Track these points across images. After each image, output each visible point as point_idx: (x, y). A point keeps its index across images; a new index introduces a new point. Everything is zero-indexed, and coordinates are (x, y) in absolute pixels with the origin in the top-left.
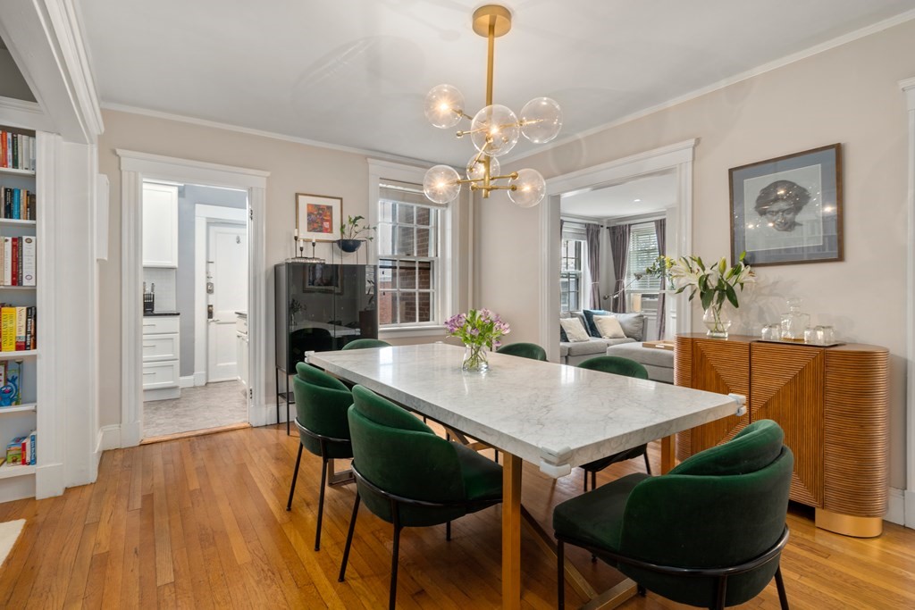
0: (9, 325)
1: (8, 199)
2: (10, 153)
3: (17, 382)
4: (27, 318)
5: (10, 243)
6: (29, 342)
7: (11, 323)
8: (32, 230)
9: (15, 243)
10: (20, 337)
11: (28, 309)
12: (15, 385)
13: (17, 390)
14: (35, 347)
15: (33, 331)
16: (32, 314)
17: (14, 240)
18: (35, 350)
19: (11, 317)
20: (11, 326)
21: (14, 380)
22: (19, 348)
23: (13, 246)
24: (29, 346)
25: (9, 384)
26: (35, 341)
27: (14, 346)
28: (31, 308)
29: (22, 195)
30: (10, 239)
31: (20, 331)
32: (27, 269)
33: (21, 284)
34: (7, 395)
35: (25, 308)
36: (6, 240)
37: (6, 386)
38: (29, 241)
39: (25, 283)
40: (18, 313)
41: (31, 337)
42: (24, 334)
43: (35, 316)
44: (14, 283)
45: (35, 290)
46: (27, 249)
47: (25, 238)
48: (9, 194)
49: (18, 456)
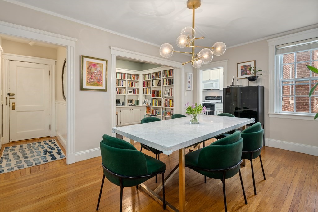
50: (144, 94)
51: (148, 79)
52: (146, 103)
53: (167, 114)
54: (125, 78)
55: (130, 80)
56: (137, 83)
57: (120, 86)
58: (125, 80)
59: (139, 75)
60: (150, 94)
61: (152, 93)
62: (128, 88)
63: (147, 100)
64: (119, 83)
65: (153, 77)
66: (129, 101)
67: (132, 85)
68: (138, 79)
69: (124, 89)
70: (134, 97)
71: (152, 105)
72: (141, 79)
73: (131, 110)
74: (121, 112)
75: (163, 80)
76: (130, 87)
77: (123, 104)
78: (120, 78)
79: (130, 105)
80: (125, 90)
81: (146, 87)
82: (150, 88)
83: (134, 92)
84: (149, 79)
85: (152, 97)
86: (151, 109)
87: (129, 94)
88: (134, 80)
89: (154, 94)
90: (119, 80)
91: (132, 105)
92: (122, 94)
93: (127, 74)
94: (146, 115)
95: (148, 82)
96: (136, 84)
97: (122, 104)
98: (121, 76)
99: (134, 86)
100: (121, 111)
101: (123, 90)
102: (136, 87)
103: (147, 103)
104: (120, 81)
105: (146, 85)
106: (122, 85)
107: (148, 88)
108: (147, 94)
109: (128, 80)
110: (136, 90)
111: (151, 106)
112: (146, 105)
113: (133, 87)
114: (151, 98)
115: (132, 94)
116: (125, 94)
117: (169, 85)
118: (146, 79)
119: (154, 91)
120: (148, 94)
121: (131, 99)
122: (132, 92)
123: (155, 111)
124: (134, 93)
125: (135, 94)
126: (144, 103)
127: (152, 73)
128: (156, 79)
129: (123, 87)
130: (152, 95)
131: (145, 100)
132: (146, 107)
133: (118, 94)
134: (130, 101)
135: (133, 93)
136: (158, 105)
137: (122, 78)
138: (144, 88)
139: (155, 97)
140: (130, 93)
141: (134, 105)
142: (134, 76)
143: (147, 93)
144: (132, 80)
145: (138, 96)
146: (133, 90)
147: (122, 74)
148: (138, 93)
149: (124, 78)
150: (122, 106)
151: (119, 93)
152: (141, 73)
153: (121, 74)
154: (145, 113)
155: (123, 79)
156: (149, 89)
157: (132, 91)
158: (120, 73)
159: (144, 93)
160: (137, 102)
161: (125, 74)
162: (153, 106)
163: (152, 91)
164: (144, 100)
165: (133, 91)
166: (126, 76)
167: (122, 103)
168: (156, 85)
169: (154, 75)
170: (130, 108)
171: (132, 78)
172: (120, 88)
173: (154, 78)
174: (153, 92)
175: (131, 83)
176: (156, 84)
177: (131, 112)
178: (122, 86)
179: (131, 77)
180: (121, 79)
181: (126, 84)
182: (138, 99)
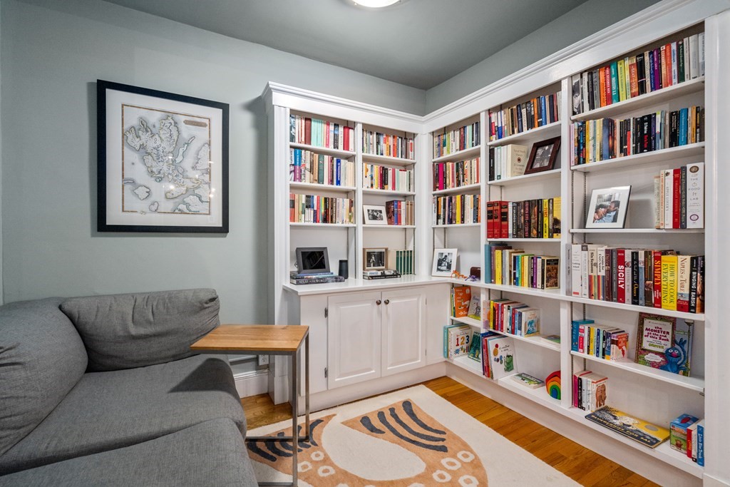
0: (670, 278)
1: (674, 124)
2: (674, 68)
3: (686, 347)
4: (692, 271)
5: (671, 177)
6: (695, 301)
7: (672, 275)
8: (700, 154)
9: (677, 175)
10: (682, 294)
11: (692, 259)
12: (683, 350)
13: (686, 358)
14: (702, 310)
15: (699, 288)
16: (698, 265)
17: (676, 172)
18: (702, 315)
19: (672, 268)
20: (672, 278)
21: (682, 343)
22: (681, 307)
23: (675, 179)
24: (695, 308)
25: (676, 346)
26: (703, 301)
27: (675, 305)
28: (697, 258)
29: (690, 115)
30: (671, 171)
31: (682, 286)
32: (693, 206)
33: (684, 227)
34: (674, 359)
35: (688, 258)
36: (667, 174)
37: (672, 347)
38: (695, 170)
39: (690, 225)
40: (679, 263)
41: (696, 296)
42: (687, 291)
43: (703, 269)
44: (676, 225)
45: (704, 234)
46: (692, 180)
47: (689, 166)
48: (674, 118)
49: (683, 442)
50: (441, 225)
51: (462, 146)
52: (449, 267)
53: (614, 347)
54: (351, 146)
55: (375, 155)
56: (405, 174)
57: (326, 185)
58: (350, 158)
59: (414, 135)
60: (476, 219)
61: (489, 217)
62: (365, 193)
63: (454, 251)
64: (321, 171)
65: (495, 131)
66: (369, 255)
67: (383, 183)
68: (411, 154)
69: (347, 202)
70: (390, 240)
71: (491, 277)
72: (424, 156)
73: (379, 303)
74: (326, 314)
75: (582, 131)
76: (376, 189)
77: (340, 273)
78: (327, 145)
79: (372, 277)
80: (352, 203)
81: (449, 189)
82: (475, 191)
83: (392, 212)
84: (469, 148)
85: (490, 234)
86: (484, 297)
87: (370, 223)
88: (391, 157)
89: (506, 219)
90: (321, 153)
91: (384, 276)
92: (339, 224)
93: (359, 128)
94: (448, 323)
95: (459, 163)
96: (402, 176)
97: (336, 273)
98: (332, 135)
99: (394, 188)
100: (326, 312)
101: (342, 204)
102: (402, 189)
103: (453, 268)
104: (326, 157)
105: (449, 180)
106: (336, 178)
107: (463, 194)
108: (458, 224)
109: (365, 160)
110: (403, 204)
111: (482, 283)
112: (448, 277)
113: (389, 190)
114: (484, 240)
115: (384, 222)
116: (351, 225)
117: (631, 156)
118: (452, 151)
119: (503, 205)
120: (463, 220)
121: (377, 245)
122: (384, 214)
123: (507, 314)
124: (394, 218)
125: (398, 222)
126: (440, 263)
127: (490, 111)
128: (516, 135)
129: (342, 187)
130: (490, 226)
131: (446, 251)
132: (449, 287)
133: (315, 220)
134: (374, 258)
135: (389, 218)
136: (533, 283)
137: (336, 146)
138: (439, 196)
139: (510, 239)
140: (374, 218)
141: (395, 275)
142: (391, 139)
143: (458, 217)
144: (385, 156)
145: (409, 233)
146: (388, 204)
147: (336, 125)
148: (411, 219)
149: (346, 146)
150: (336, 280)
151: (320, 217)
152: (424, 127)
153: (332, 127)
154: (448, 317)
155: (341, 150)
156: (469, 199)
157: (383, 209)
158: (327, 120)
159: (438, 217)
160: (406, 262)
161: (349, 125)
162: (498, 286)
163: (489, 205)
164: (437, 251)
165: (388, 212)
166: (356, 135)
167: (334, 268)
168: (513, 173)
169: (502, 119)
170: (377, 296)
171: (383, 146)
172: (330, 196)
173: (500, 137)
174: (497, 214)
175: (376, 169)
176: (513, 165)
177: (380, 314)
178: (338, 183)
179: (378, 143)
180: (331, 149)
181: (357, 177)
182: (410, 248)
